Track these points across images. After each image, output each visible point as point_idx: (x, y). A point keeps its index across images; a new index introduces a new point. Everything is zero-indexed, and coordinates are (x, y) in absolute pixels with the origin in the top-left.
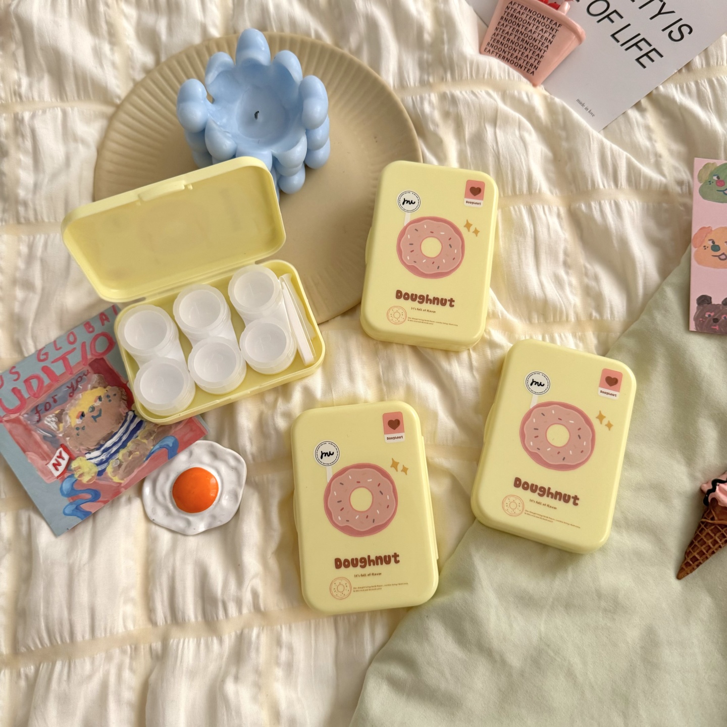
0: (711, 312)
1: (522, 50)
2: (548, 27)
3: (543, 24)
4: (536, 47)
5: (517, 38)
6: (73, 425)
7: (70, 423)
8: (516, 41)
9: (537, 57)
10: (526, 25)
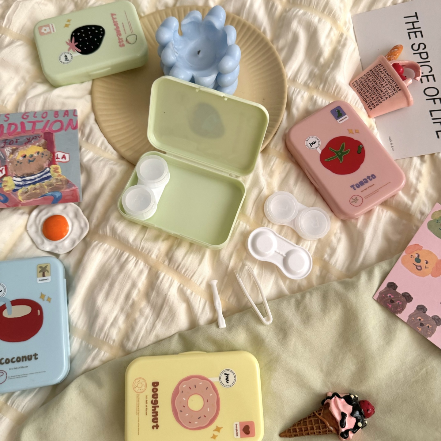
0: (392, 295)
1: (372, 93)
2: (393, 87)
3: (391, 85)
4: (380, 95)
5: (372, 85)
6: (17, 159)
7: (17, 157)
8: (371, 87)
9: (378, 101)
10: (381, 80)
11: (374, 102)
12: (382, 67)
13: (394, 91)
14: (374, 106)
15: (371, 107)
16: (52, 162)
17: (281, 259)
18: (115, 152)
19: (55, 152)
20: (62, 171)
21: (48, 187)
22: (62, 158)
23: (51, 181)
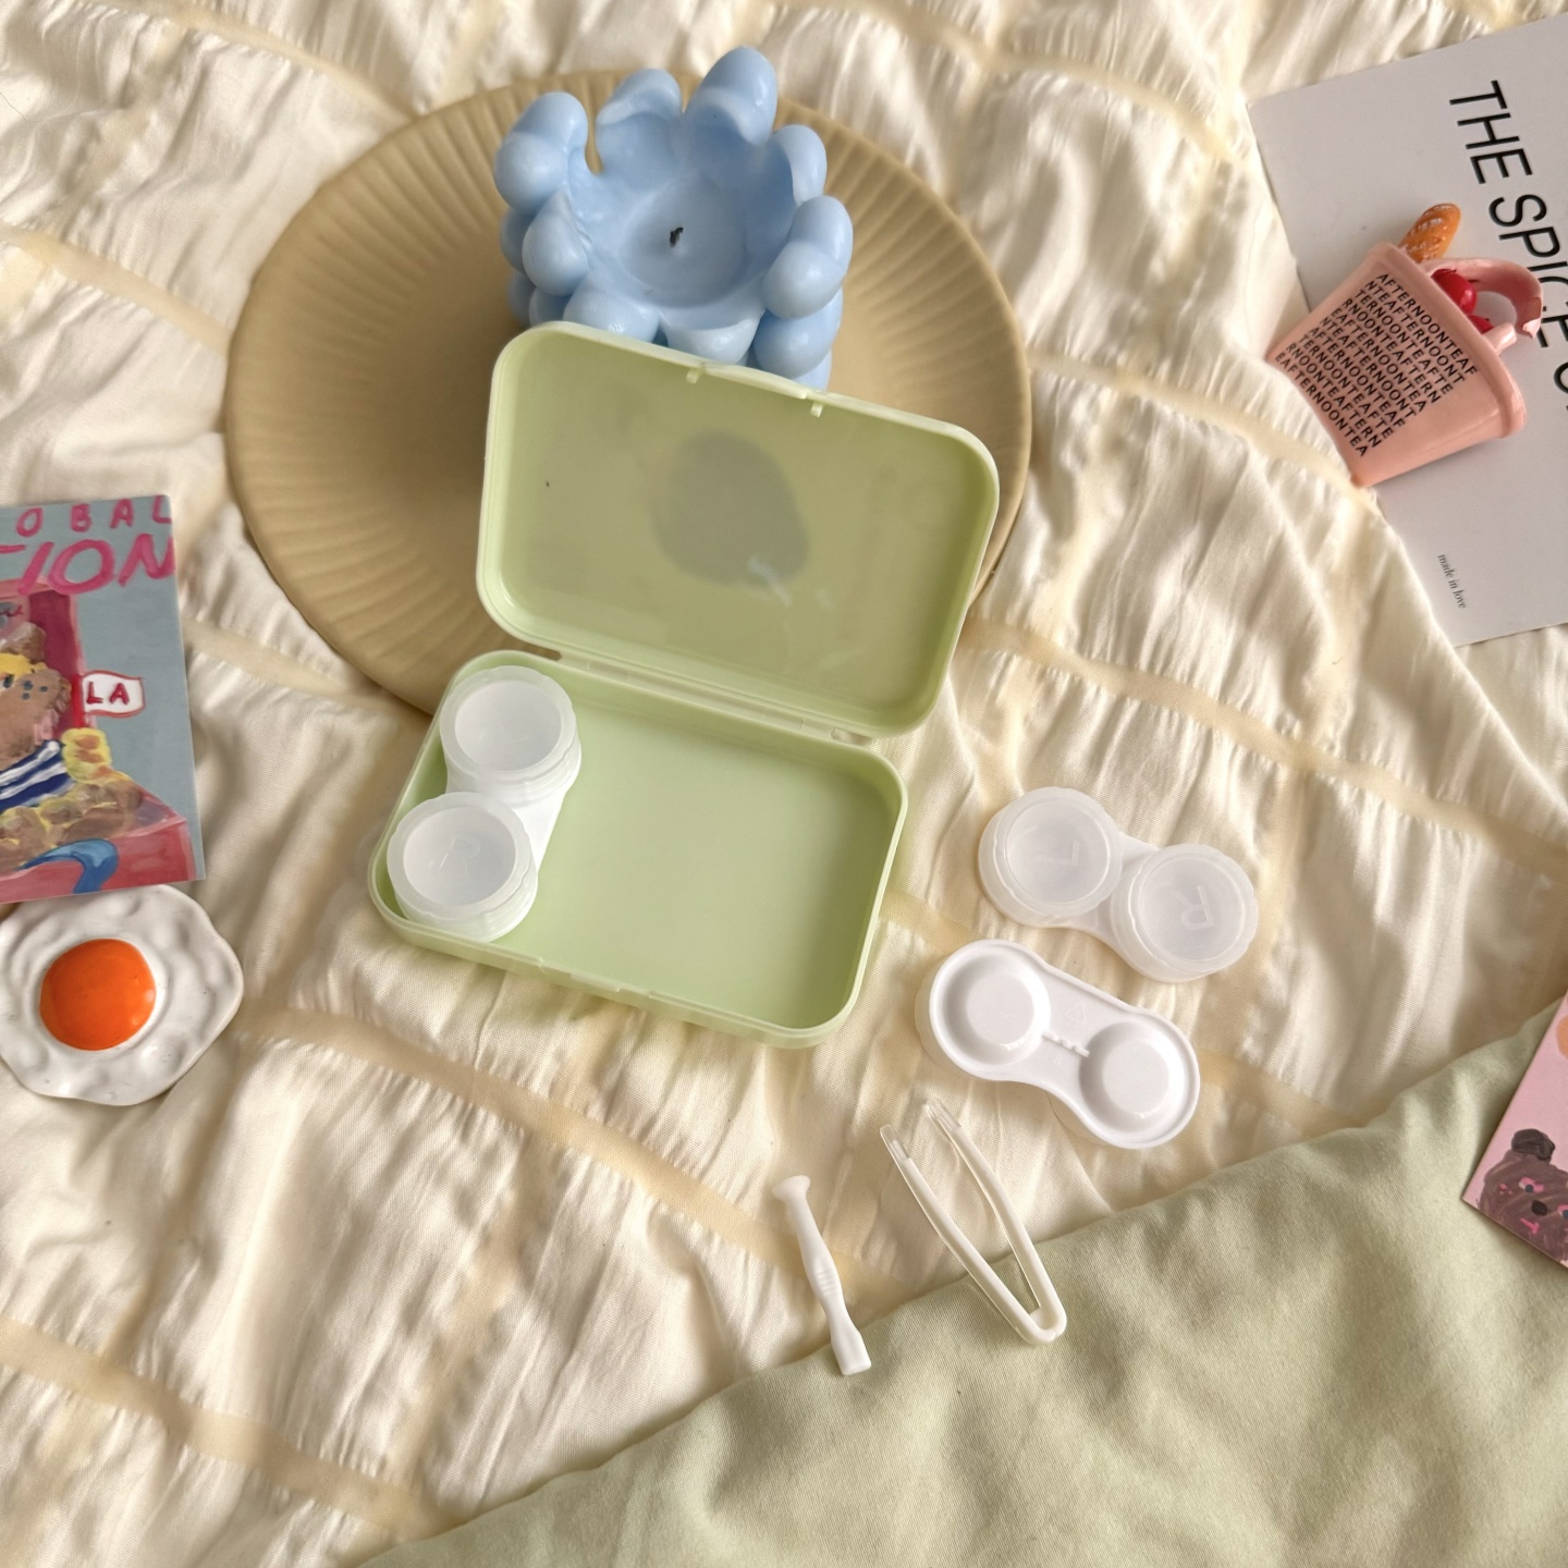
0: (1537, 1183)
1: (1361, 389)
2: (1443, 360)
4: (1396, 394)
5: (1361, 356)
8: (1357, 363)
9: (1388, 418)
10: (1394, 337)
11: (1372, 422)
12: (1394, 287)
13: (1451, 374)
14: (1375, 437)
15: (1364, 443)
16: (71, 714)
17: (1070, 1067)
18: (337, 663)
19: (81, 674)
20: (112, 754)
21: (53, 823)
22: (112, 698)
23: (65, 798)
